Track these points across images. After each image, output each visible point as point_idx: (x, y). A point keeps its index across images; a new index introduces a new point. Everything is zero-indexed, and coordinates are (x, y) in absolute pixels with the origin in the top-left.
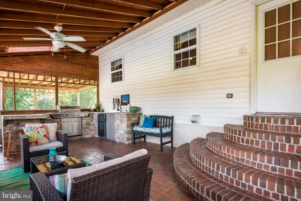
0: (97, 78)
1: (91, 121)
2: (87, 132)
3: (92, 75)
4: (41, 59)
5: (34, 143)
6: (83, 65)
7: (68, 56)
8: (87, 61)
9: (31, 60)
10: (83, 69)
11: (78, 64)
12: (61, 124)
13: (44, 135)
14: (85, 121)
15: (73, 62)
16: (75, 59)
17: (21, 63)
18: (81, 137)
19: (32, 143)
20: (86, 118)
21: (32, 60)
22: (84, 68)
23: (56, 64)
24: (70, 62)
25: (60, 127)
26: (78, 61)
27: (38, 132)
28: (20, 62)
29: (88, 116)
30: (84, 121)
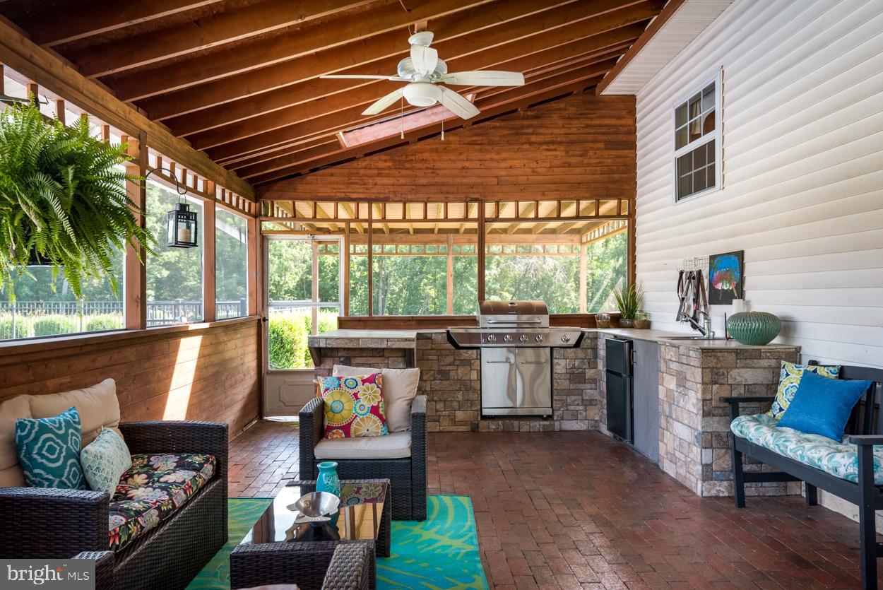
0: (628, 188)
1: (586, 366)
2: (572, 408)
3: (606, 176)
4: (437, 149)
5: (340, 431)
6: (572, 142)
7: (519, 119)
8: (588, 126)
9: (410, 158)
10: (569, 160)
11: (553, 143)
12: (479, 368)
13: (373, 407)
14: (562, 362)
15: (534, 138)
16: (542, 126)
17: (387, 172)
18: (546, 423)
19: (334, 431)
20: (569, 350)
21: (413, 158)
22: (574, 156)
23: (481, 156)
24: (526, 143)
25: (476, 378)
26: (552, 134)
27: (355, 395)
28: (382, 169)
29: (577, 345)
30: (559, 361)
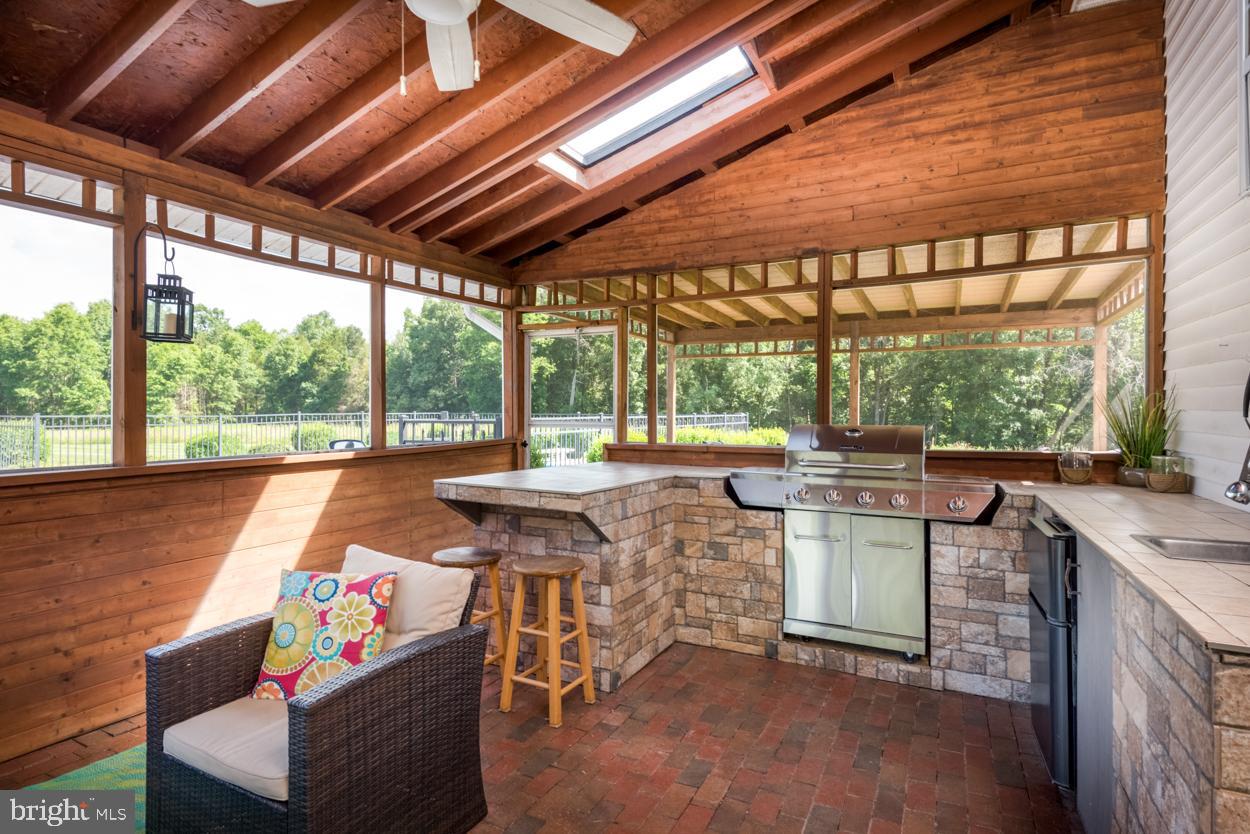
0: (1146, 191)
1: (1008, 565)
2: (972, 648)
3: (1086, 173)
4: (748, 176)
5: (276, 686)
6: (1006, 119)
7: (897, 97)
8: (1042, 81)
9: (706, 197)
10: (999, 154)
11: (965, 126)
12: (780, 547)
13: (349, 644)
15: (923, 126)
16: (940, 101)
18: (914, 669)
19: (266, 684)
20: (964, 529)
21: (711, 196)
22: (1010, 144)
23: (822, 175)
24: (908, 137)
26: (961, 111)
27: (323, 614)
28: (666, 221)
29: (985, 519)
30: (943, 550)
